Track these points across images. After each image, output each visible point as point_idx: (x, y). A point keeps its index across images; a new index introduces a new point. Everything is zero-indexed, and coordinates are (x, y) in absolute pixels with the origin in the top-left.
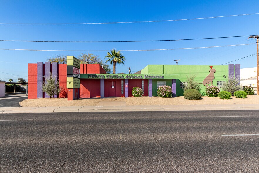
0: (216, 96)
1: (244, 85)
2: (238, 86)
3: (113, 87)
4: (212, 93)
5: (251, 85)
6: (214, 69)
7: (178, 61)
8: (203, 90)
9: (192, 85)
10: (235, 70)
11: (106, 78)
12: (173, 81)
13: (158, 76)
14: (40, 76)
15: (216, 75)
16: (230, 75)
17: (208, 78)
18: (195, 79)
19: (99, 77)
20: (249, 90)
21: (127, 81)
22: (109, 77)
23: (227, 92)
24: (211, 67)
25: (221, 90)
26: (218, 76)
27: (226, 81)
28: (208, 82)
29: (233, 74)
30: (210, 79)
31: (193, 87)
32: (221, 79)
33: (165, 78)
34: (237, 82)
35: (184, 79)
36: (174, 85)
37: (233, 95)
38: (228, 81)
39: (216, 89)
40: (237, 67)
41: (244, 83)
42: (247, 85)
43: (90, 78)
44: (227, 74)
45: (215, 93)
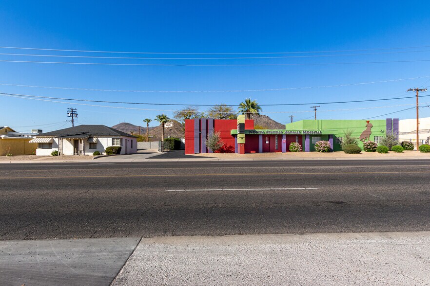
0: (374, 151)
1: (403, 141)
2: (396, 141)
3: (267, 142)
4: (370, 148)
5: (411, 140)
6: (371, 124)
7: (316, 108)
8: (361, 145)
9: (350, 140)
10: (392, 124)
11: (266, 133)
12: (329, 137)
13: (316, 132)
14: (197, 131)
15: (373, 130)
16: (387, 130)
17: (365, 133)
18: (352, 135)
19: (259, 133)
20: (408, 146)
21: (285, 137)
22: (269, 133)
23: (384, 147)
24: (368, 122)
25: (378, 145)
26: (375, 131)
27: (384, 136)
28: (364, 137)
29: (390, 129)
30: (366, 134)
31: (350, 142)
32: (378, 134)
33: (322, 134)
34: (395, 137)
35: (340, 134)
36: (331, 140)
37: (391, 151)
38: (385, 136)
39: (374, 144)
40: (395, 122)
41: (402, 138)
42: (406, 140)
43: (251, 134)
44: (384, 129)
45: (373, 148)
